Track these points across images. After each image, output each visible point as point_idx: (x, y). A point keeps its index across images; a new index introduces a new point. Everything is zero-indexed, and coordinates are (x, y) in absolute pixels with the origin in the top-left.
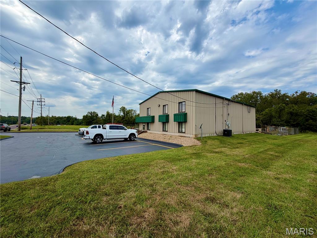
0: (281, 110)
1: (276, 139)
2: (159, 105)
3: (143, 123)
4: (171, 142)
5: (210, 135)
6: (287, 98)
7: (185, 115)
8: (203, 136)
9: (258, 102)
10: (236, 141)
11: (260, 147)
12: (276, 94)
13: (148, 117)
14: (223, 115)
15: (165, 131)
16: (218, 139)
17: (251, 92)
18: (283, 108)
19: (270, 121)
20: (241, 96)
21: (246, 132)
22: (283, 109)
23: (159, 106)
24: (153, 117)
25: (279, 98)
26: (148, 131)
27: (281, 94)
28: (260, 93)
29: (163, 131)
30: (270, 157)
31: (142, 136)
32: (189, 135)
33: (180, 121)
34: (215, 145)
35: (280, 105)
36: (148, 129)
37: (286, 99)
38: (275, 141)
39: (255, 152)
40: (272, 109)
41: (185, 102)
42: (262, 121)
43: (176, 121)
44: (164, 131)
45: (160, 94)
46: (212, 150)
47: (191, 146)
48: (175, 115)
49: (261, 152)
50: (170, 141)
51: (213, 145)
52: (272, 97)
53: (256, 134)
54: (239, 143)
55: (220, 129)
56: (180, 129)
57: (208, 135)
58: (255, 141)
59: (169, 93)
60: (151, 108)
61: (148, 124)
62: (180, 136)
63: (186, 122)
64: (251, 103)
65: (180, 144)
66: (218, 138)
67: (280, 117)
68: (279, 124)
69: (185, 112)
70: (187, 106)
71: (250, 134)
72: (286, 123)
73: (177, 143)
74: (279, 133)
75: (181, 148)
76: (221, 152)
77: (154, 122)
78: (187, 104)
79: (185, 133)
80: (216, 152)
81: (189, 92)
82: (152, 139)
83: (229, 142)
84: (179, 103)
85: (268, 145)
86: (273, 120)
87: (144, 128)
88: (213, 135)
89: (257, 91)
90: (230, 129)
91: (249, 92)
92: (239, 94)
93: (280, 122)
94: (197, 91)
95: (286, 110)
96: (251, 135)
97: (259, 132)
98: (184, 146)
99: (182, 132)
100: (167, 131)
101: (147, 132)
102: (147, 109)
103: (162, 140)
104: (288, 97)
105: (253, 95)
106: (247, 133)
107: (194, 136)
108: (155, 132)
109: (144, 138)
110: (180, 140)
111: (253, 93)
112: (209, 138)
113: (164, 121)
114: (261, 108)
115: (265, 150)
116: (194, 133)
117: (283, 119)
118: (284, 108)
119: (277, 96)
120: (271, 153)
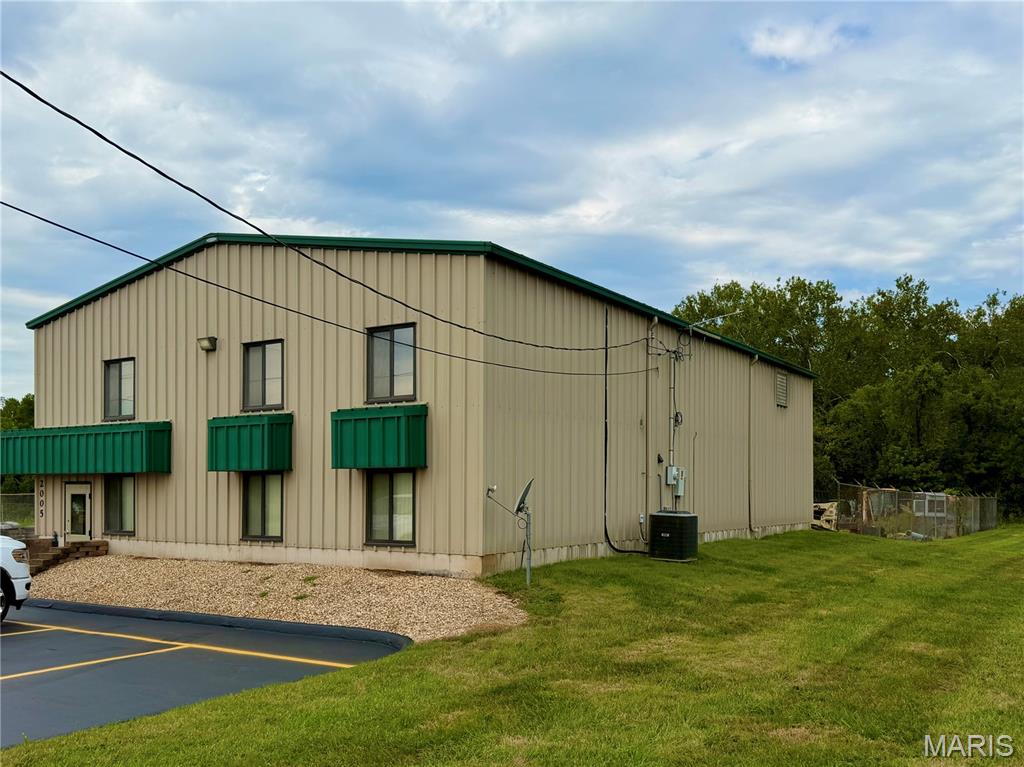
0: (925, 397)
1: (916, 564)
2: (213, 341)
3: (68, 479)
4: (316, 621)
5: (576, 554)
6: (955, 330)
7: (418, 418)
8: (537, 559)
9: (815, 344)
10: (723, 585)
11: (854, 619)
12: (904, 305)
13: (116, 430)
14: (644, 424)
15: (264, 538)
16: (623, 579)
17: (783, 285)
18: (933, 384)
19: (874, 458)
20: (730, 304)
21: (764, 529)
22: (934, 391)
23: (212, 346)
24: (160, 436)
25: (917, 325)
26: (116, 543)
27: (929, 303)
28: (823, 294)
29: (247, 536)
30: (915, 669)
31: (69, 582)
32: (439, 563)
33: (377, 463)
34: (618, 622)
35: (920, 369)
36: (115, 524)
37: (948, 332)
38: (911, 572)
39: (840, 650)
40: (884, 390)
41: (413, 325)
42: (833, 458)
43: (348, 460)
44: (254, 539)
45: (213, 252)
46: (604, 652)
47: (465, 640)
48: (342, 420)
49: (863, 648)
50: (309, 613)
51: (603, 621)
52: (884, 317)
53: (815, 538)
54: (743, 600)
55: (631, 511)
56: (381, 521)
57: (563, 555)
58: (824, 583)
59: (307, 252)
60: (141, 361)
61: (113, 484)
62: (378, 571)
63: (424, 467)
64: (781, 350)
65: (382, 628)
66: (623, 569)
67: (917, 435)
68: (915, 477)
69: (413, 398)
70: (426, 359)
71: (785, 535)
72: (944, 471)
73: (362, 624)
74: (917, 523)
75: (396, 656)
76: (662, 665)
77: (169, 472)
78: (426, 340)
79: (410, 544)
80: (636, 669)
81: (444, 260)
82: (159, 604)
83: (690, 596)
84: (372, 332)
85: (891, 603)
86: (889, 454)
87: (78, 524)
88: (589, 553)
89: (812, 279)
90: (685, 509)
91: (770, 285)
92: (717, 288)
93: (918, 464)
94: (497, 257)
95: (947, 395)
96: (790, 542)
97: (826, 526)
98: (417, 640)
99: (391, 543)
100: (279, 540)
101: (107, 553)
102: (108, 364)
103: (239, 607)
104: (954, 323)
105: (794, 300)
106: (771, 531)
107: (475, 567)
108: (180, 550)
109: (83, 599)
110: (383, 599)
111: (793, 289)
112: (573, 572)
113: (257, 466)
114: (830, 383)
115: (881, 634)
116: (477, 545)
117: (931, 447)
118: (940, 385)
119: (909, 313)
120: (913, 647)
